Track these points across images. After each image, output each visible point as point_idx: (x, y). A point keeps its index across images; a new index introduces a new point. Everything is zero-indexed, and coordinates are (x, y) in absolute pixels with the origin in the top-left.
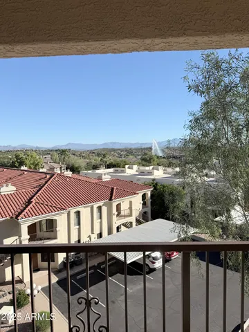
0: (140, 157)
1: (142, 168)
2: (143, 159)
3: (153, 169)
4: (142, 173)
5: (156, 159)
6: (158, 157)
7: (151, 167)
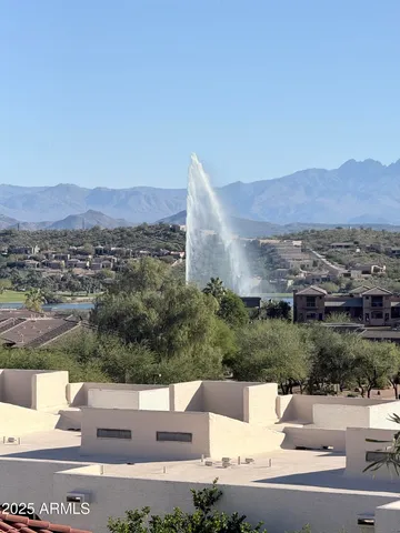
0: (84, 302)
1: (110, 398)
2: (109, 323)
3: (200, 404)
4: (112, 440)
5: (215, 325)
6: (229, 307)
7: (186, 391)
